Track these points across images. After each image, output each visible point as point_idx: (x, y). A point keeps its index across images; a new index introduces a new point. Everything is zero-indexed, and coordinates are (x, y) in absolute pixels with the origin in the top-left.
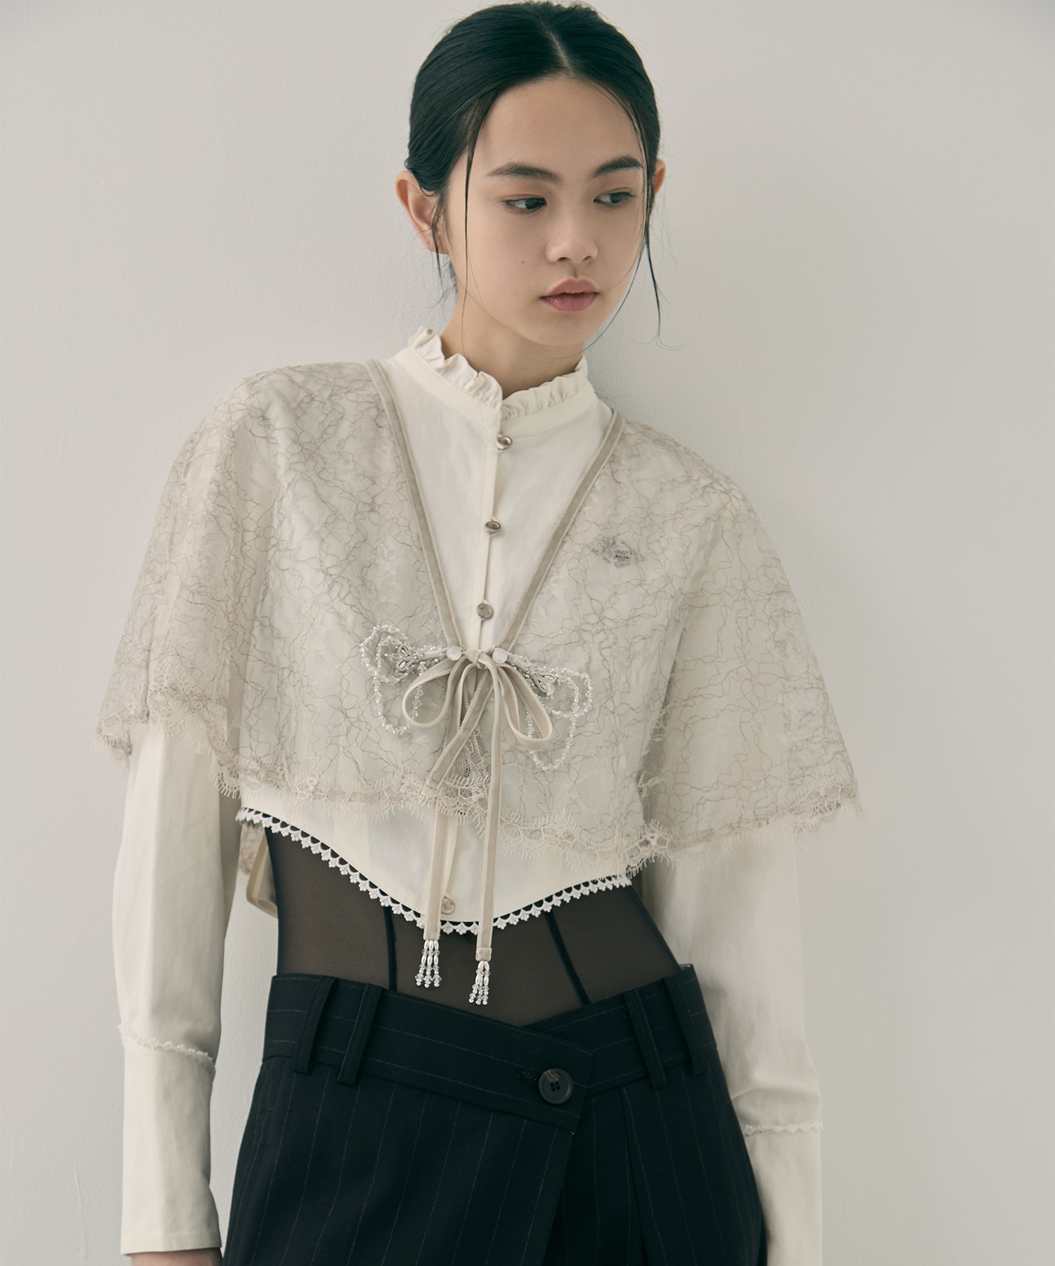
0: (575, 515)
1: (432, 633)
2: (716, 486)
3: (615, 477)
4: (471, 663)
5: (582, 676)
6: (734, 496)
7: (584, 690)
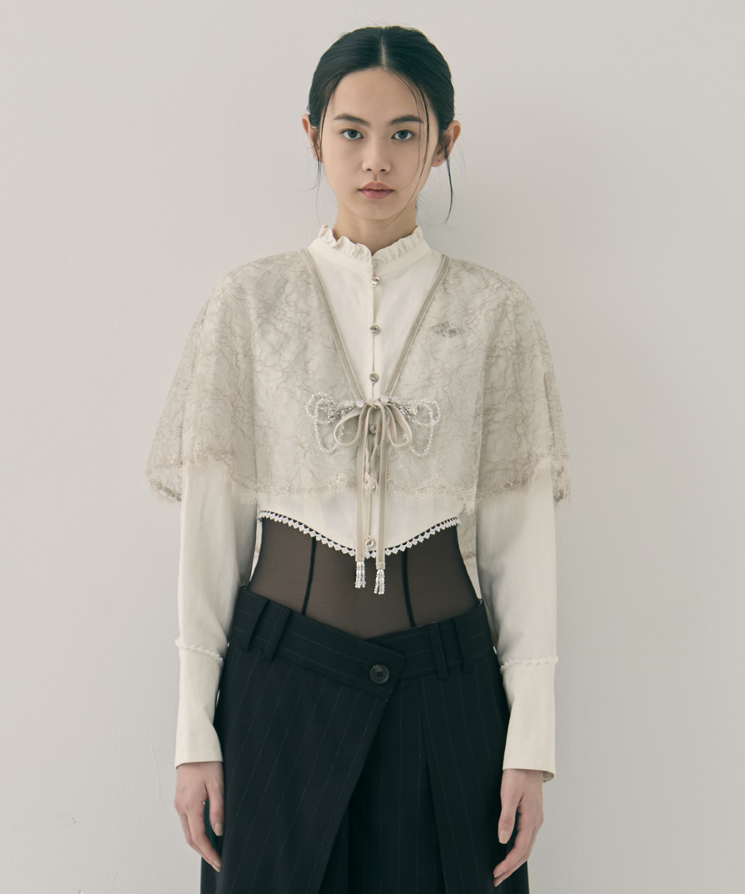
0: (424, 314)
1: (346, 394)
2: (505, 287)
3: (447, 291)
4: (371, 406)
5: (433, 403)
6: (515, 291)
7: (435, 410)
